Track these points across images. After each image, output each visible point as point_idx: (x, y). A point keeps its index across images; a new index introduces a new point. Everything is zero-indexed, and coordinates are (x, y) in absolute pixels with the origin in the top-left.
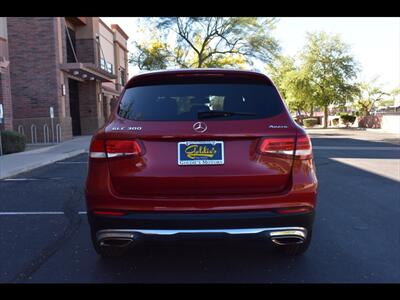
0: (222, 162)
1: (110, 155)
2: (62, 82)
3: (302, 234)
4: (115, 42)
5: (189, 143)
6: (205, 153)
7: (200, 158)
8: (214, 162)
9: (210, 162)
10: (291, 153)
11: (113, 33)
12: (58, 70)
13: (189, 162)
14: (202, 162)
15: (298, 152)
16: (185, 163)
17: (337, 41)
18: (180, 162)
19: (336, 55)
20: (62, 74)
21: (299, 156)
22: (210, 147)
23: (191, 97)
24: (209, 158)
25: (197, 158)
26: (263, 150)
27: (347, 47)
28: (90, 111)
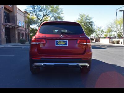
0: (67, 45)
1: (37, 43)
2: (3, 28)
3: (88, 66)
4: (25, 16)
5: (59, 40)
6: (63, 43)
7: (62, 44)
8: (65, 45)
9: (64, 45)
10: (85, 43)
11: (24, 13)
12: (1, 25)
13: (59, 45)
14: (62, 45)
15: (87, 44)
16: (57, 45)
17: (88, 17)
18: (56, 45)
19: (88, 21)
20: (3, 26)
21: (88, 45)
22: (64, 41)
23: (57, 30)
24: (64, 44)
25: (61, 44)
26: (78, 43)
27: (91, 18)
28: (13, 36)
